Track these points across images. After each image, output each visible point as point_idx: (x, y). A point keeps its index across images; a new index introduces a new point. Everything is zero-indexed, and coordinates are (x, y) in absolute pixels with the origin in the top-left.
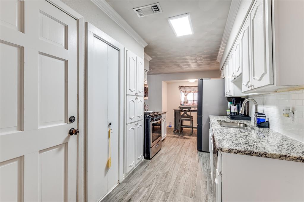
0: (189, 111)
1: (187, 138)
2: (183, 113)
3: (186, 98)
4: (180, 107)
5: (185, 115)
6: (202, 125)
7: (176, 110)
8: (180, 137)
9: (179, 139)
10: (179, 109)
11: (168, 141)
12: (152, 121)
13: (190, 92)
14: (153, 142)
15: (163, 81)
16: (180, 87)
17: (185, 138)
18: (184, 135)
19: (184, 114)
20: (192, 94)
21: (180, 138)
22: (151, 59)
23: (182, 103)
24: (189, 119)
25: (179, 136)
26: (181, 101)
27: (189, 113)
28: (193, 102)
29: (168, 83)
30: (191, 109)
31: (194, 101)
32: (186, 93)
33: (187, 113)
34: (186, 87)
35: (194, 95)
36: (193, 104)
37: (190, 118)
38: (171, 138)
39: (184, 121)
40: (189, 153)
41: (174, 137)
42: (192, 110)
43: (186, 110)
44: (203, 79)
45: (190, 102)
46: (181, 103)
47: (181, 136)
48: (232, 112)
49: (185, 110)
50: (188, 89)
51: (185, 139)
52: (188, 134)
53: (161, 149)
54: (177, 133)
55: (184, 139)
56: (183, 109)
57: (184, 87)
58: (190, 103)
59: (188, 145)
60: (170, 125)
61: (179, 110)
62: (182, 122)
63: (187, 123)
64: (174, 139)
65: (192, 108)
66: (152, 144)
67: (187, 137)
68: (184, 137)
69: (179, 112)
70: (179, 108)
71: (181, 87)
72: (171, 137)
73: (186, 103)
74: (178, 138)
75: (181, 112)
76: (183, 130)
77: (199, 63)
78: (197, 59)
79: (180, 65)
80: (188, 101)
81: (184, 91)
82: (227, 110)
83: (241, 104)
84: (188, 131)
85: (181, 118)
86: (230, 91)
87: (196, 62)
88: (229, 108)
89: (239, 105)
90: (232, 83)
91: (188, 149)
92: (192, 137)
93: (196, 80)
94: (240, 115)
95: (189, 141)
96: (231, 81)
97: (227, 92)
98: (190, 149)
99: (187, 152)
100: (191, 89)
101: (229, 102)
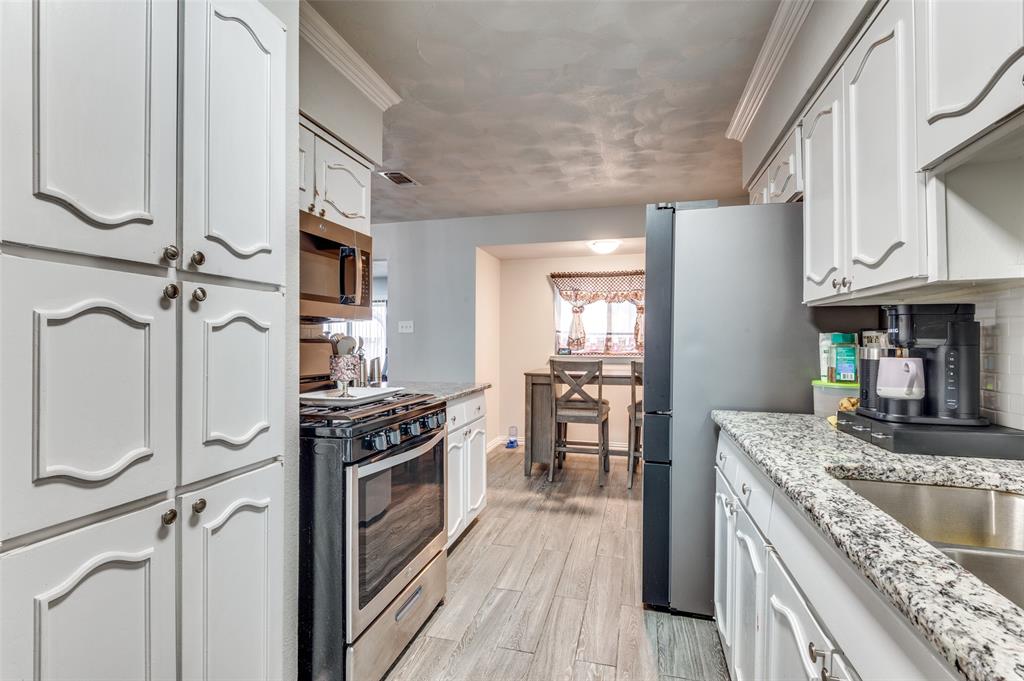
0: (593, 380)
1: (585, 512)
2: (564, 389)
3: (576, 325)
4: (552, 363)
5: (576, 396)
6: (670, 463)
7: (532, 375)
8: (550, 504)
9: (545, 521)
10: (547, 370)
11: (489, 534)
12: (361, 461)
13: (595, 298)
14: (364, 600)
15: (478, 249)
16: (553, 276)
17: (574, 510)
18: (568, 491)
19: (571, 392)
20: (600, 305)
21: (552, 510)
22: (397, 100)
23: (564, 344)
24: (594, 414)
25: (548, 497)
26: (558, 338)
27: (592, 390)
28: (609, 340)
29: (503, 261)
30: (600, 369)
31: (612, 336)
32: (579, 303)
33: (585, 388)
34: (577, 275)
35: (610, 310)
36: (608, 348)
37: (597, 409)
38: (510, 513)
39: (569, 424)
40: (598, 629)
41: (523, 504)
42: (604, 374)
43: (579, 377)
44: (677, 205)
45: (596, 342)
46: (557, 342)
47: (556, 499)
48: (885, 399)
49: (573, 377)
50: (587, 287)
51: (576, 519)
52: (586, 481)
53: (441, 604)
54: (538, 476)
55: (569, 517)
56: (567, 373)
57: (570, 276)
58: (593, 342)
59: (592, 559)
60: (512, 439)
61: (548, 376)
62: (561, 429)
63: (582, 432)
64: (525, 517)
65: (604, 367)
66: (356, 617)
67: (582, 502)
68: (571, 501)
69: (549, 385)
70: (549, 366)
71: (559, 276)
72: (510, 505)
73: (579, 343)
74: (541, 509)
75: (558, 385)
76: (564, 464)
77: (643, 149)
78: (638, 116)
79: (550, 158)
80: (587, 337)
81: (569, 293)
82: (815, 383)
83: (954, 346)
84: (587, 469)
85: (559, 413)
86: (900, 244)
87: (631, 137)
88: (824, 371)
89: (934, 350)
90: (933, 182)
91: (590, 597)
92: (606, 499)
93: (620, 246)
94: (943, 418)
95: (592, 533)
96: (925, 169)
97: (831, 267)
98: (602, 590)
99: (590, 625)
100: (601, 285)
101: (828, 335)
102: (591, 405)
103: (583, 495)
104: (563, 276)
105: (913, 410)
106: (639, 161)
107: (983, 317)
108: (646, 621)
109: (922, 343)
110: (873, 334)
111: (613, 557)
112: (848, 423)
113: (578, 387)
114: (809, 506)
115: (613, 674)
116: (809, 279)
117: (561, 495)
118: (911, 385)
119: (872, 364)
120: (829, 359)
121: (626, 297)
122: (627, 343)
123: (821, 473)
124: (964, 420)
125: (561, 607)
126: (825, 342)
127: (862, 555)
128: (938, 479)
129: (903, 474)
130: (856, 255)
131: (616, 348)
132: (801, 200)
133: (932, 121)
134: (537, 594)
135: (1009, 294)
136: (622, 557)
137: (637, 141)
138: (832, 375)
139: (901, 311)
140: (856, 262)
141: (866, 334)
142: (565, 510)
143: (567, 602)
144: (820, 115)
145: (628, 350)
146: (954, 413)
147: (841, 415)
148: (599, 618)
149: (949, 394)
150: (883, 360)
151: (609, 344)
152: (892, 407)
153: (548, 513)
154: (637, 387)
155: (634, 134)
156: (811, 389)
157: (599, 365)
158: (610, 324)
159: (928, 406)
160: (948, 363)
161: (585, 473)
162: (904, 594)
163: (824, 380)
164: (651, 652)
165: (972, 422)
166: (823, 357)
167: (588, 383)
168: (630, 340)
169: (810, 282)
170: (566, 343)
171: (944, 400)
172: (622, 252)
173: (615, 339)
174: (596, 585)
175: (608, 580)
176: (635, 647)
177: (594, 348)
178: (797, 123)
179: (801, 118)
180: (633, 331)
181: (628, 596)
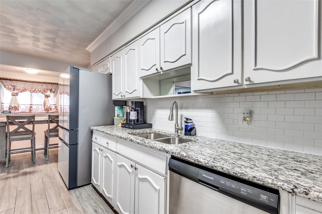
0: (30, 123)
1: (30, 173)
2: (14, 127)
3: (14, 101)
5: (21, 130)
6: (78, 144)
8: (11, 175)
9: (12, 182)
13: (25, 90)
17: (25, 174)
18: (19, 168)
19: (18, 129)
20: (28, 93)
21: (14, 177)
25: (9, 173)
27: (30, 127)
28: (31, 107)
32: (16, 92)
33: (26, 126)
34: (15, 80)
35: (31, 95)
36: (30, 110)
37: (32, 134)
40: (55, 202)
42: (35, 120)
43: (23, 122)
45: (25, 108)
46: (2, 108)
47: (13, 173)
48: (132, 120)
49: (20, 122)
50: (20, 86)
51: (28, 176)
52: (26, 163)
55: (24, 176)
56: (16, 120)
57: (10, 80)
59: (42, 185)
61: (6, 123)
67: (28, 170)
68: (22, 171)
69: (6, 126)
71: (4, 79)
73: (16, 108)
74: (7, 178)
75: (11, 126)
76: (11, 159)
77: (57, 43)
78: (60, 34)
79: (15, 33)
80: (20, 106)
81: (10, 87)
82: (114, 118)
83: (141, 109)
84: (24, 159)
85: (11, 138)
86: (136, 90)
87: (55, 39)
88: (116, 115)
89: (138, 110)
90: (141, 80)
91: (47, 196)
92: (39, 166)
93: (39, 72)
94: (140, 122)
95: (38, 178)
96: (140, 77)
97: (120, 92)
98: (51, 192)
99: (51, 203)
100: (27, 85)
101: (117, 107)
102: (29, 132)
103: (27, 167)
104: (6, 79)
105: (136, 121)
106: (54, 46)
107: (144, 104)
108: (71, 193)
109: (137, 109)
110: (125, 107)
111: (50, 182)
112: (124, 126)
113: (22, 126)
114: (130, 139)
115: (66, 210)
116: (114, 94)
117: (16, 170)
118: (136, 117)
119: (128, 113)
120: (117, 112)
121: (40, 91)
122: (40, 108)
123: (127, 134)
124: (142, 122)
125: (36, 204)
126: (116, 108)
127: (143, 143)
128: (142, 133)
129: (138, 133)
130: (126, 90)
131: (34, 110)
132: (111, 74)
133: (142, 69)
134: (23, 205)
135: (148, 100)
136: (54, 181)
137: (57, 40)
138: (118, 116)
139: (134, 102)
140: (126, 92)
141: (124, 107)
142: (20, 175)
143: (38, 201)
144: (117, 57)
145: (41, 111)
146: (141, 121)
147: (122, 124)
148: (54, 200)
149: (141, 118)
150: (131, 112)
151: (31, 109)
152: (133, 121)
153: (12, 178)
154: (50, 124)
155: (57, 38)
156: (114, 119)
157: (33, 117)
158: (31, 101)
159: (138, 120)
160: (140, 112)
161: (24, 160)
162: (151, 145)
163: (116, 117)
164: (75, 199)
165: (143, 123)
166: (116, 112)
167: (28, 124)
168: (41, 107)
169: (114, 95)
170: (8, 108)
171: (140, 119)
172: (40, 74)
173: (34, 107)
174: (48, 192)
175: (52, 188)
176: (70, 200)
177: (24, 110)
178: (111, 55)
179: (112, 55)
180: (43, 104)
181: (62, 190)
